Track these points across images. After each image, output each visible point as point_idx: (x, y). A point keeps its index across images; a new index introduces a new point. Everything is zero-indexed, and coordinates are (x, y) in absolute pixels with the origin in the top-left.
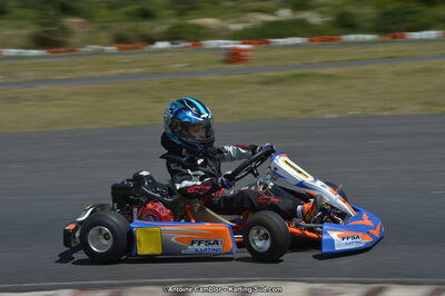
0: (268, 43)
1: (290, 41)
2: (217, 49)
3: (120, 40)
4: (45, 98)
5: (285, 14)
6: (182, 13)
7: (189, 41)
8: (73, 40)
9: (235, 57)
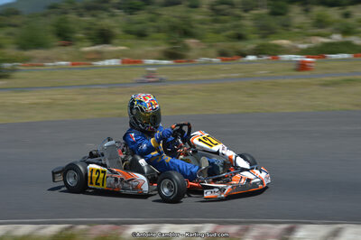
0: (325, 57)
1: (340, 56)
2: (290, 61)
3: (223, 54)
4: (174, 93)
5: (337, 38)
6: (264, 37)
7: (270, 55)
8: (190, 54)
9: (302, 67)
